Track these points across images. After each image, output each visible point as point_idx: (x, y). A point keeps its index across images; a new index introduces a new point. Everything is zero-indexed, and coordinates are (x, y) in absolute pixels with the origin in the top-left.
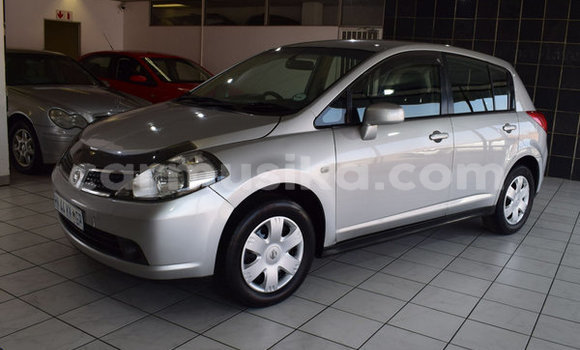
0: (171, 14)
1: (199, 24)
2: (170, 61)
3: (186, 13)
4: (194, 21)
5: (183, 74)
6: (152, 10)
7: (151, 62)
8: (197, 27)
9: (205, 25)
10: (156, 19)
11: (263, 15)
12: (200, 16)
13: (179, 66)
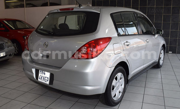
0: (13, 4)
1: (24, 7)
2: (14, 21)
3: (19, 4)
4: (22, 6)
5: (19, 26)
6: (5, 3)
7: (6, 22)
8: (24, 8)
9: (26, 7)
10: (7, 6)
11: (47, 3)
12: (24, 4)
13: (17, 23)
